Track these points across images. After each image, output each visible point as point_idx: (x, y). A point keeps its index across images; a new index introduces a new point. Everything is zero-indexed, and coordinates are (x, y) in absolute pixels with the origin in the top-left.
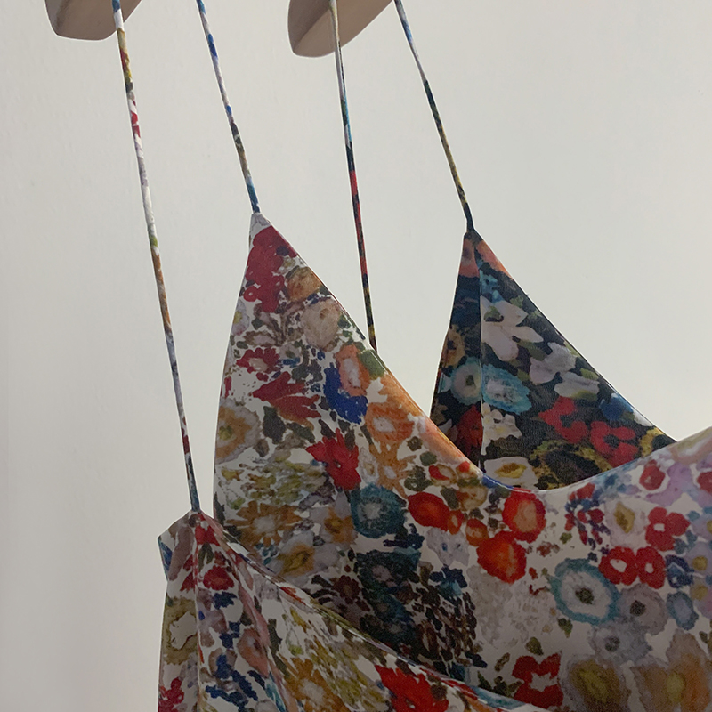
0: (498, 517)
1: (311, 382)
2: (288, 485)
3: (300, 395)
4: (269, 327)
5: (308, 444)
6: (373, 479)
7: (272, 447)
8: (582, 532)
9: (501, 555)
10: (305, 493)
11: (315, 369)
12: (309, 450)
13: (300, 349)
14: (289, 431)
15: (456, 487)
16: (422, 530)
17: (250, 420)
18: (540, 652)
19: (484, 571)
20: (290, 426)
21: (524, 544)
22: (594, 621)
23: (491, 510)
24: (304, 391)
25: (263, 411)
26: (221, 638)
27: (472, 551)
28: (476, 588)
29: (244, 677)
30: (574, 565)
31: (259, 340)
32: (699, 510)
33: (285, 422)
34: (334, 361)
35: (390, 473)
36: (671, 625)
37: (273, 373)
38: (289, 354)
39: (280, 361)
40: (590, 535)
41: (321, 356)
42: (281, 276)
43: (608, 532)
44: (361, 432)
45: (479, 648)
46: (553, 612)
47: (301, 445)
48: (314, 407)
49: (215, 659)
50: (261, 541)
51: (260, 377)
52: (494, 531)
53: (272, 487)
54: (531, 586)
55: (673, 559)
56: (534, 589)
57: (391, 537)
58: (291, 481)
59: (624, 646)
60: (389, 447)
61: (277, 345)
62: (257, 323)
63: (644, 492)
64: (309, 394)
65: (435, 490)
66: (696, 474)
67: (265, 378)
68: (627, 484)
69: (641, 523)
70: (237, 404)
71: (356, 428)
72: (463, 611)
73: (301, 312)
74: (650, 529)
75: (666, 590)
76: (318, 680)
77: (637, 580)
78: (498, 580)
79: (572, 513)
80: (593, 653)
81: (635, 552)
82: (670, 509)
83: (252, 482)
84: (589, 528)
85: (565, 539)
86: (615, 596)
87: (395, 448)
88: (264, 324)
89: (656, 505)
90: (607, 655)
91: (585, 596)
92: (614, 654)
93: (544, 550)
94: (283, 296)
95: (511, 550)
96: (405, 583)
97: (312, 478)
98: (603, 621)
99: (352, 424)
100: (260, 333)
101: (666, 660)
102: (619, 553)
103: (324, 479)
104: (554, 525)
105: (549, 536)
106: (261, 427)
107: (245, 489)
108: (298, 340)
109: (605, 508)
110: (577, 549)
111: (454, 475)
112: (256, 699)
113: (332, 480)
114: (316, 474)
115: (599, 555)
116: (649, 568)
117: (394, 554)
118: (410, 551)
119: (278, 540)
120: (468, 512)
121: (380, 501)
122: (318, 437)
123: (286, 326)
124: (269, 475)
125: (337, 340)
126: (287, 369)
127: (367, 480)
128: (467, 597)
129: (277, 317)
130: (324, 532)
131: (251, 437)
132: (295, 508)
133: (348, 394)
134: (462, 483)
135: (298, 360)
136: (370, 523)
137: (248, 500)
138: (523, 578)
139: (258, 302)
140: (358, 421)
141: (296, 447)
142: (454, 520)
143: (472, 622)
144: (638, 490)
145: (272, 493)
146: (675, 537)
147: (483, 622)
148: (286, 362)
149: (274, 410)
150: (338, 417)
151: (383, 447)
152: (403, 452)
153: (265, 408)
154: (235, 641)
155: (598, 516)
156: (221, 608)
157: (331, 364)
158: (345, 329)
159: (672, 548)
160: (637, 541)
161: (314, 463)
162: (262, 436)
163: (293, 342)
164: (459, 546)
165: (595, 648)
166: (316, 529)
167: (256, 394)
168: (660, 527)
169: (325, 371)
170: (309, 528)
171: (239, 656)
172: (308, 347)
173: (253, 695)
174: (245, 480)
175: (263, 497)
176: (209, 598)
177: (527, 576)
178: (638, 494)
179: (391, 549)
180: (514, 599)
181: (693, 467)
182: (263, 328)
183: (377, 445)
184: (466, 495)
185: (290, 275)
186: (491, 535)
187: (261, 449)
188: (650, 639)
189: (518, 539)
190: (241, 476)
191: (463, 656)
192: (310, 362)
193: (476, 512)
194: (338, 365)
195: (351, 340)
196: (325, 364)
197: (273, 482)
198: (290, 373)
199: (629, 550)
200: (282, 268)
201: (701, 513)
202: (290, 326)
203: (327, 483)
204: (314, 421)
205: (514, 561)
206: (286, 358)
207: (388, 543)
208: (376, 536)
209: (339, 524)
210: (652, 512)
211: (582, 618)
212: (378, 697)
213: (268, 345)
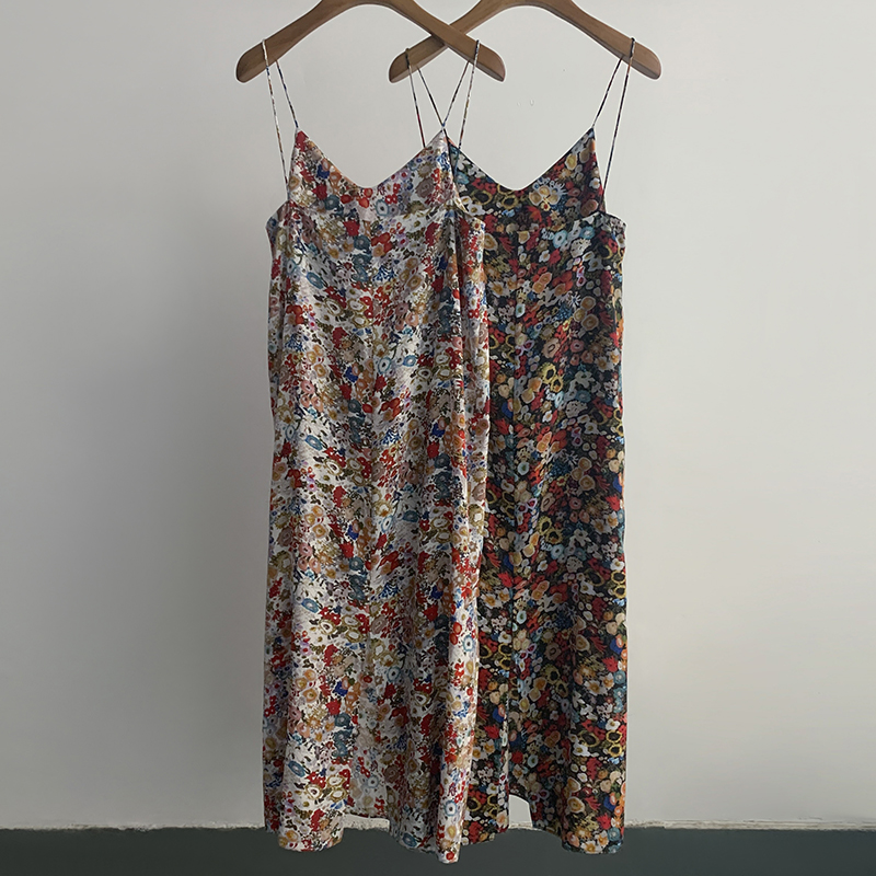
1: (313, 171)
3: (310, 175)
6: (331, 194)
7: (304, 189)
12: (312, 191)
19: (361, 207)
30: (380, 201)
35: (336, 191)
41: (317, 162)
44: (328, 181)
48: (314, 178)
56: (372, 209)
64: (313, 175)
65: (347, 193)
66: (401, 174)
70: (296, 175)
73: (311, 152)
74: (394, 189)
77: (392, 203)
78: (364, 208)
86: (388, 207)
91: (382, 209)
94: (306, 148)
98: (387, 215)
99: (325, 180)
102: (389, 196)
106: (302, 182)
110: (380, 197)
121: (333, 199)
122: (315, 186)
125: (320, 158)
133: (324, 171)
138: (369, 206)
139: (300, 149)
140: (327, 178)
150: (321, 179)
151: (334, 184)
152: (340, 183)
153: (302, 177)
157: (319, 165)
160: (391, 193)
162: (302, 185)
169: (317, 167)
172: (313, 161)
180: (367, 212)
185: (307, 143)
192: (313, 165)
194: (322, 164)
198: (307, 169)
200: (304, 141)
203: (317, 199)
204: (314, 182)
205: (367, 203)
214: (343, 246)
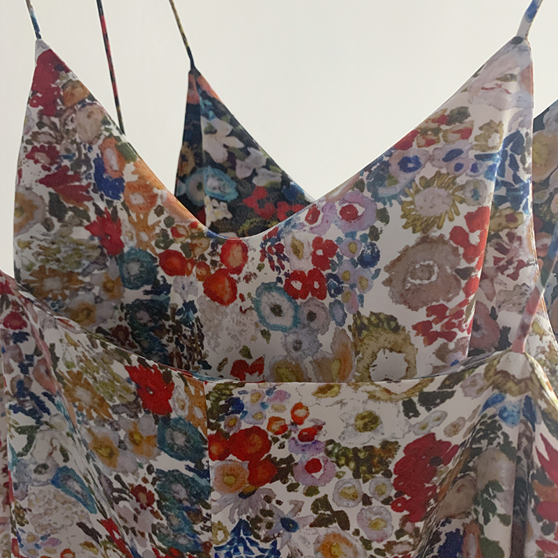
0: (217, 258)
1: (85, 172)
2: (71, 255)
3: (77, 184)
4: (50, 128)
5: (86, 223)
6: (133, 244)
7: (57, 225)
8: (271, 260)
9: (220, 286)
10: (86, 263)
11: (87, 161)
12: (87, 228)
13: (75, 146)
14: (70, 213)
15: (189, 240)
16: (170, 280)
17: (37, 202)
18: (250, 357)
19: (208, 299)
20: (71, 209)
21: (235, 276)
22: (284, 329)
23: (212, 254)
24: (79, 180)
25: (48, 196)
26: (19, 366)
27: (200, 285)
28: (203, 312)
29: (39, 397)
30: (268, 287)
31: (42, 138)
32: (342, 236)
33: (67, 205)
34: (99, 152)
35: (144, 237)
36: (333, 325)
37: (55, 166)
38: (67, 150)
39: (60, 156)
40: (276, 264)
41: (90, 148)
42: (58, 88)
43: (288, 260)
44: (121, 207)
45: (206, 355)
46: (256, 325)
47: (80, 224)
48: (88, 192)
49: (15, 383)
50: (50, 296)
51: (44, 168)
52: (214, 269)
53: (58, 256)
54: (241, 307)
55: (330, 276)
56: (243, 309)
57: (148, 288)
58: (74, 252)
59: (305, 346)
60: (142, 216)
61: (57, 143)
62: (40, 125)
63: (308, 226)
64: (84, 183)
65: (176, 247)
66: (339, 208)
67: (49, 170)
68: (297, 222)
69: (308, 250)
70: (27, 189)
71: (118, 204)
72: (196, 331)
73: (74, 115)
74: (314, 254)
75: (328, 300)
76: (87, 386)
77: (310, 295)
78: (218, 304)
79: (264, 248)
80: (285, 354)
81: (306, 273)
82: (325, 238)
83: (41, 251)
84: (275, 258)
85: (260, 268)
86: (296, 308)
87: (146, 215)
88: (46, 125)
89: (316, 235)
90: (295, 354)
91: (277, 310)
92: (300, 352)
93: (247, 279)
94: (60, 103)
95: (227, 283)
96: (160, 323)
97: (90, 250)
98: (290, 329)
99: (115, 201)
100: (43, 133)
101: (330, 352)
102: (297, 275)
103: (99, 250)
104: (253, 259)
105: (250, 267)
106: (47, 208)
107: (36, 255)
108: (73, 139)
109: (285, 242)
110: (269, 275)
111: (187, 232)
112: (49, 414)
113: (105, 251)
114: (94, 247)
115: (284, 278)
116: (316, 285)
117: (152, 301)
118: (162, 297)
119: (65, 297)
120: (197, 258)
121: (139, 261)
122: (93, 217)
123: (64, 127)
124: (55, 246)
125: (100, 135)
126: (66, 163)
127: (129, 245)
128: (198, 319)
129: (56, 120)
130: (103, 292)
131: (38, 215)
132: (79, 274)
133: (110, 177)
134: (192, 237)
135: (74, 155)
136: (132, 278)
137: (38, 265)
138: (236, 301)
139: (41, 108)
140: (119, 198)
141: (77, 225)
142: (189, 266)
143: (201, 337)
144: (304, 226)
145: (58, 260)
146: (330, 259)
147: (208, 336)
148: (66, 157)
149: (57, 196)
150: (105, 197)
151: (138, 217)
152: (152, 218)
153: (50, 193)
154: (31, 369)
155: (280, 248)
156: (19, 344)
157: (98, 155)
158: (107, 127)
159: (329, 268)
160: (306, 265)
161: (92, 239)
162: (48, 215)
163: (69, 141)
164: (192, 283)
165: (287, 350)
166: (96, 290)
167: (41, 181)
168: (320, 253)
169: (94, 161)
170: (90, 290)
171: (34, 380)
172: (81, 143)
173: (48, 411)
174: (35, 248)
175: (51, 263)
176: (8, 336)
177: (238, 300)
178: (305, 228)
179: (149, 297)
180: (229, 317)
181: (337, 204)
182: (46, 129)
183: (134, 215)
184: (195, 245)
185: (64, 86)
186: (213, 272)
187: (48, 225)
188: (321, 338)
189: (231, 273)
190: (32, 246)
191: (196, 364)
192: (83, 156)
193: (202, 257)
194: (102, 153)
195: (111, 134)
196: (92, 156)
197: (59, 251)
198: (69, 166)
199: (302, 273)
200: (58, 81)
201: (344, 238)
202: (67, 127)
203: (102, 254)
204: (89, 204)
205: (229, 290)
206: (65, 154)
207: (146, 293)
208: (137, 288)
209: (112, 285)
210: (314, 241)
211: (276, 328)
212: (128, 390)
213: (49, 143)
214: (131, 435)
